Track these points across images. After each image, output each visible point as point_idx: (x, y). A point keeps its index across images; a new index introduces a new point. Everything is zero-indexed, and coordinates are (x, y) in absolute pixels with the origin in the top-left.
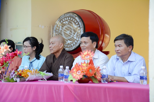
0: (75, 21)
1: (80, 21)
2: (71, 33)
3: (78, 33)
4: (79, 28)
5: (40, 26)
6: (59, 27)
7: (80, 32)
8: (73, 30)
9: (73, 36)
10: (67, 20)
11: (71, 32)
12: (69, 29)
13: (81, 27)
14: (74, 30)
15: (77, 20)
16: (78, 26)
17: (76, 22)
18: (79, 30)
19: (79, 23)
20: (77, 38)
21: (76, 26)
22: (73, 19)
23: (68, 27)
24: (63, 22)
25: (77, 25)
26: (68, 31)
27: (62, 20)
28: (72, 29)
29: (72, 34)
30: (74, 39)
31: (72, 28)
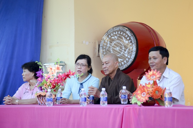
0: (125, 35)
1: (132, 35)
2: (121, 50)
3: (129, 50)
4: (131, 44)
5: (84, 42)
6: (107, 43)
7: (132, 48)
8: (123, 47)
9: (124, 53)
10: (116, 35)
11: (121, 48)
12: (119, 45)
13: (133, 42)
14: (125, 47)
15: (129, 34)
16: (130, 41)
17: (127, 37)
18: (130, 46)
19: (131, 37)
20: (128, 56)
21: (127, 42)
22: (123, 34)
23: (118, 43)
24: (112, 37)
25: (128, 40)
26: (117, 47)
27: (110, 35)
28: (123, 45)
29: (123, 50)
30: (125, 56)
31: (122, 43)
